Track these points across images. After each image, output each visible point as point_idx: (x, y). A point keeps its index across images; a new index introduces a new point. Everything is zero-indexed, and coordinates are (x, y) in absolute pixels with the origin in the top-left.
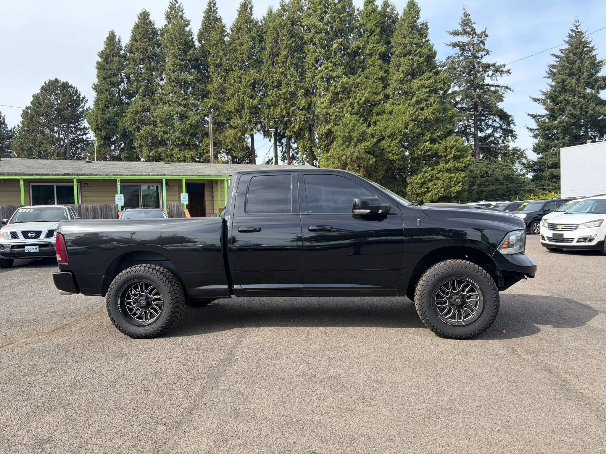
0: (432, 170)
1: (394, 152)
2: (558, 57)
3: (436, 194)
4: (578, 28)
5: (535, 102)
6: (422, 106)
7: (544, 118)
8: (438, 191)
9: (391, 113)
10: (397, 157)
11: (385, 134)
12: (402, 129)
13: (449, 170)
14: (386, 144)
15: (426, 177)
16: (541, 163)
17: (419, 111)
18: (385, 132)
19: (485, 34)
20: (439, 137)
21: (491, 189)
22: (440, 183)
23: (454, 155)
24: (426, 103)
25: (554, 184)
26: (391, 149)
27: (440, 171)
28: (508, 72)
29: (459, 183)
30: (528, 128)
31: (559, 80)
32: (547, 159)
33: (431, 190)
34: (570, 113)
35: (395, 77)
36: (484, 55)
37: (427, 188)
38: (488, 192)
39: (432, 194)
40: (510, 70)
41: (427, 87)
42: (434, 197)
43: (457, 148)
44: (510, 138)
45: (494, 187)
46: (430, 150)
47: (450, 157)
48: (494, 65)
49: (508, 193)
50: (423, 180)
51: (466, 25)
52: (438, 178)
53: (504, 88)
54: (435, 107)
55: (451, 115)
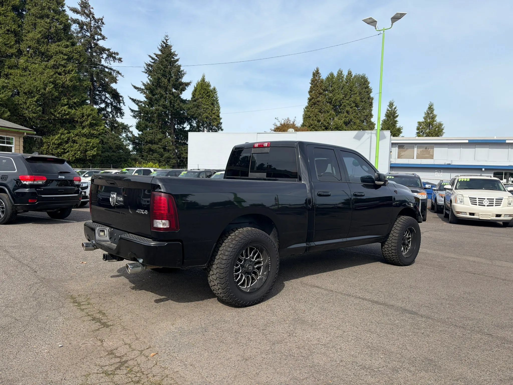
0: (68, 133)
1: (30, 110)
2: (153, 59)
3: (73, 156)
4: (168, 41)
5: (135, 90)
6: (59, 70)
7: (141, 104)
8: (75, 154)
9: (25, 69)
10: (34, 115)
11: (21, 89)
12: (40, 89)
13: (85, 135)
14: (22, 100)
15: (63, 139)
16: (142, 138)
17: (57, 74)
18: (21, 87)
19: (102, 22)
20: (75, 103)
21: (107, 155)
22: (76, 146)
23: (90, 122)
24: (64, 69)
25: (151, 156)
26: (27, 106)
27: (77, 135)
28: (120, 60)
29: (94, 147)
30: (130, 109)
31: (156, 77)
32: (146, 136)
33: (68, 152)
34: (164, 104)
35: (31, 35)
36: (100, 39)
37: (63, 149)
38: (104, 158)
39: (69, 155)
40: (121, 58)
41: (65, 55)
42: (71, 158)
43: (93, 117)
44: (119, 114)
45: (109, 154)
46: (68, 114)
47: (86, 124)
48: (108, 50)
49: (119, 160)
50: (60, 141)
51: (85, 7)
52: (74, 142)
53: (116, 72)
54: (73, 75)
55: (86, 86)
